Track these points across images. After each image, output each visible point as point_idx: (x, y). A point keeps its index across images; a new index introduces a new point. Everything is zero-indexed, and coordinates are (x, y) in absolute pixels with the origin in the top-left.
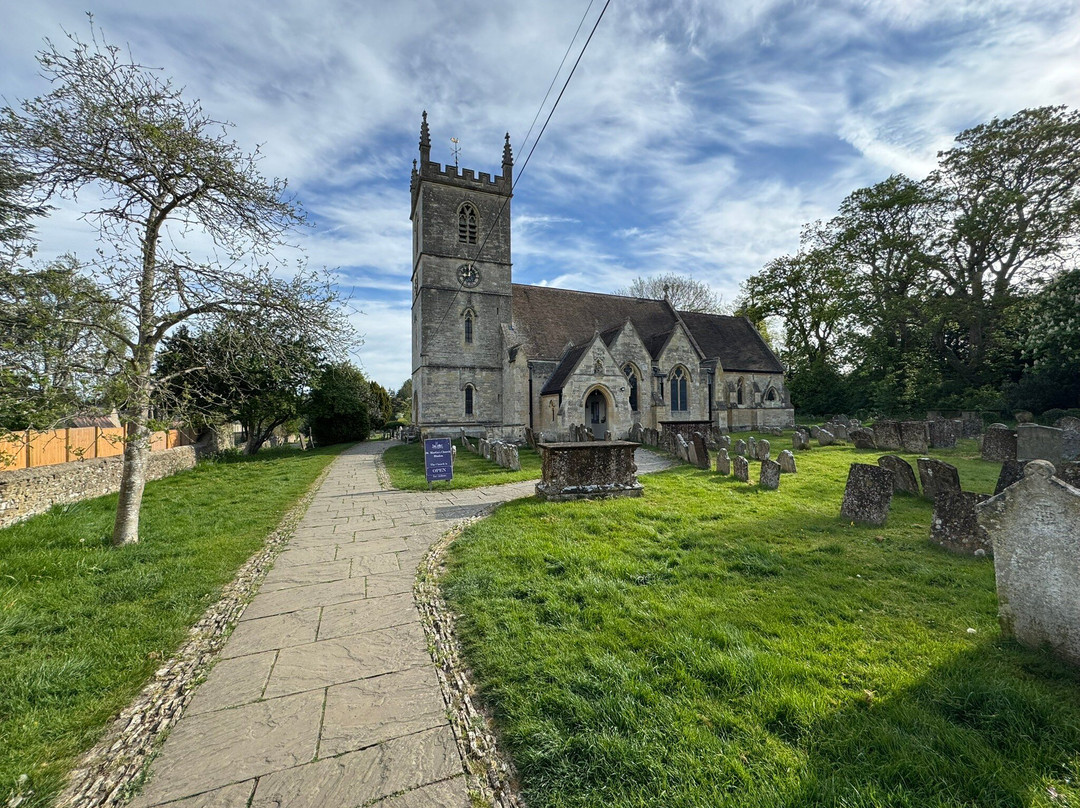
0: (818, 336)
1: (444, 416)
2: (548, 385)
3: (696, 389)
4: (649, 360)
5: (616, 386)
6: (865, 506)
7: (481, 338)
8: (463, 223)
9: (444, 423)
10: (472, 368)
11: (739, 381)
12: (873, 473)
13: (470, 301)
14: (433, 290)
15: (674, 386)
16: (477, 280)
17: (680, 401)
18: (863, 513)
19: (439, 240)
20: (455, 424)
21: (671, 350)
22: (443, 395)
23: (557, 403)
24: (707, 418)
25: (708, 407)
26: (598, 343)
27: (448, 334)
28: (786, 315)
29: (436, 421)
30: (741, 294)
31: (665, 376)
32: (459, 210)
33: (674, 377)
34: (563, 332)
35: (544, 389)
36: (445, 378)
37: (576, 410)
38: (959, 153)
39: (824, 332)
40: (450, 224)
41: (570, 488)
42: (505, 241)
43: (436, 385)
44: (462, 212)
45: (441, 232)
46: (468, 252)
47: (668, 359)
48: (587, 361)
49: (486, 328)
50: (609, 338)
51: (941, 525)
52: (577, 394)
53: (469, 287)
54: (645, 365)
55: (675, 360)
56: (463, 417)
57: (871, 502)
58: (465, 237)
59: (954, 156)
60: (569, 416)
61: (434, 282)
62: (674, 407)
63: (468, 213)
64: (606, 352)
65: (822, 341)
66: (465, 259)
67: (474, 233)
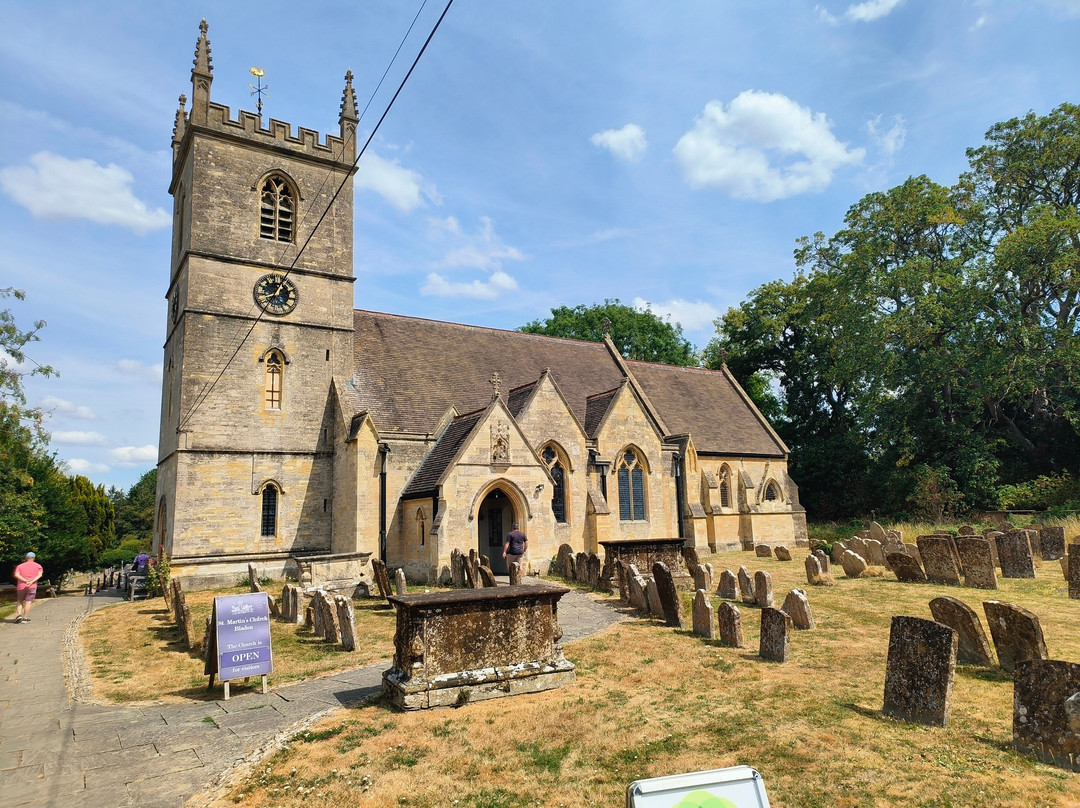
0: (830, 400)
1: (216, 543)
2: (416, 481)
3: (659, 487)
4: (581, 439)
5: (530, 480)
6: (918, 689)
7: (295, 401)
8: (268, 206)
9: (218, 557)
10: (277, 454)
11: (722, 470)
12: (925, 631)
13: (276, 337)
14: (208, 317)
15: (623, 481)
16: (290, 302)
17: (634, 505)
18: (917, 700)
19: (222, 231)
20: (237, 558)
21: (616, 423)
22: (218, 504)
23: (429, 513)
24: (675, 535)
25: (676, 514)
26: (498, 413)
27: (233, 393)
28: (783, 369)
29: (202, 552)
30: (717, 336)
31: (607, 464)
32: (261, 184)
33: (623, 466)
34: (441, 392)
35: (408, 488)
36: (223, 473)
37: (462, 525)
38: (992, 153)
39: (838, 394)
40: (243, 207)
41: (444, 678)
42: (344, 239)
43: (204, 486)
44: (268, 188)
45: (228, 219)
46: (277, 254)
47: (612, 436)
48: (479, 443)
49: (305, 384)
50: (518, 401)
51: (1027, 716)
52: (463, 496)
53: (277, 315)
54: (576, 448)
55: (623, 438)
56: (256, 542)
57: (927, 680)
58: (270, 230)
59: (986, 156)
60: (451, 536)
61: (210, 301)
62: (625, 514)
63: (279, 189)
64: (512, 427)
65: (838, 407)
66: (271, 267)
67: (288, 224)
